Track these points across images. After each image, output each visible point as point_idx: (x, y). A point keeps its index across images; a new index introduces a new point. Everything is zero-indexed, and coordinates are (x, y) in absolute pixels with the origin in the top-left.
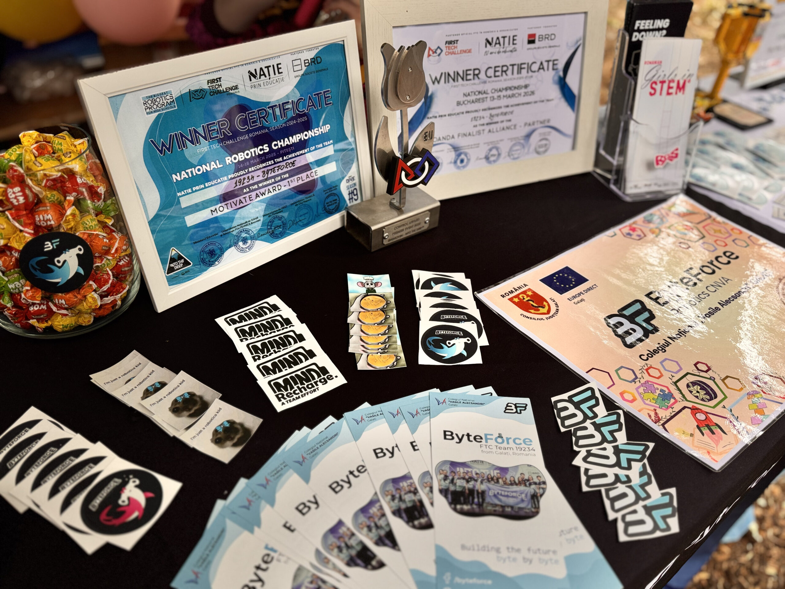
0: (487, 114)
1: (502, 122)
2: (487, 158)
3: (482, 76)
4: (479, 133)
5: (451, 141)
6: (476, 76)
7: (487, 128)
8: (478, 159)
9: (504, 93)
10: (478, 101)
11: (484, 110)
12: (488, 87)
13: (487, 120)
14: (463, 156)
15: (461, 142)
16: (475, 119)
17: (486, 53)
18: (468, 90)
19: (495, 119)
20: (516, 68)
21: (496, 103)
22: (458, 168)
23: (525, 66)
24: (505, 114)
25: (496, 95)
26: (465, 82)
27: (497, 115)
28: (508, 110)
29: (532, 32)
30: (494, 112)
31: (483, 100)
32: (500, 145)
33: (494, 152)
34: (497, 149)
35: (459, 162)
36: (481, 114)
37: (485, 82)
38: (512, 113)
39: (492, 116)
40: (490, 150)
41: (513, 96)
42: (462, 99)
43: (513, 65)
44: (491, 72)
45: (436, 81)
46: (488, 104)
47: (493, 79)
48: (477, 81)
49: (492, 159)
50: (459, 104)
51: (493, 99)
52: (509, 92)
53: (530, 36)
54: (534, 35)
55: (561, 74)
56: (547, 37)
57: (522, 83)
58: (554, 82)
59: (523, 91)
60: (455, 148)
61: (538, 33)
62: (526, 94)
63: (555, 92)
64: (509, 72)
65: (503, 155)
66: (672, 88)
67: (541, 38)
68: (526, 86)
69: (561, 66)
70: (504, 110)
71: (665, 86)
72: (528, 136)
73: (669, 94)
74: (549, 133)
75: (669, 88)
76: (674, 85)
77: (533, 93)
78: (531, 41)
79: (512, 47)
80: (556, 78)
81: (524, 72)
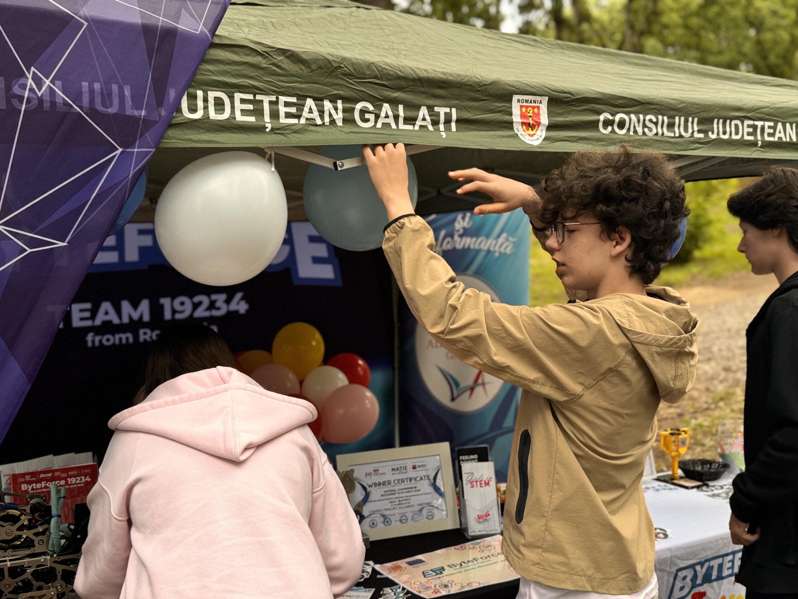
0: (397, 500)
1: (406, 503)
2: (401, 521)
3: (392, 483)
4: (394, 509)
5: (380, 512)
6: (389, 483)
7: (398, 507)
8: (396, 521)
9: (404, 491)
10: (391, 494)
11: (395, 498)
12: (396, 488)
13: (397, 503)
14: (387, 520)
15: (387, 513)
16: (391, 502)
17: (393, 474)
18: (386, 489)
19: (402, 502)
20: (408, 480)
21: (401, 495)
22: (386, 525)
23: (413, 479)
24: (407, 500)
25: (400, 491)
26: (384, 486)
27: (403, 500)
28: (408, 498)
29: (414, 464)
30: (401, 499)
31: (394, 494)
32: (407, 514)
33: (404, 518)
34: (405, 516)
35: (386, 523)
36: (394, 500)
37: (394, 486)
38: (410, 499)
39: (399, 501)
40: (402, 517)
41: (409, 492)
42: (383, 493)
43: (407, 479)
44: (396, 482)
45: (370, 486)
46: (397, 495)
47: (398, 484)
48: (390, 486)
49: (404, 521)
50: (382, 496)
51: (399, 493)
52: (407, 490)
53: (413, 466)
54: (415, 466)
55: (432, 481)
56: (422, 466)
57: (413, 486)
58: (430, 485)
59: (414, 489)
60: (383, 516)
61: (417, 464)
62: (416, 491)
63: (431, 490)
64: (405, 481)
65: (409, 520)
66: (482, 484)
67: (419, 466)
68: (415, 487)
69: (432, 477)
71: (478, 483)
72: (421, 510)
73: (481, 487)
74: (432, 509)
75: (481, 484)
76: (483, 482)
77: (419, 490)
78: (414, 467)
79: (405, 471)
80: (430, 483)
81: (413, 481)
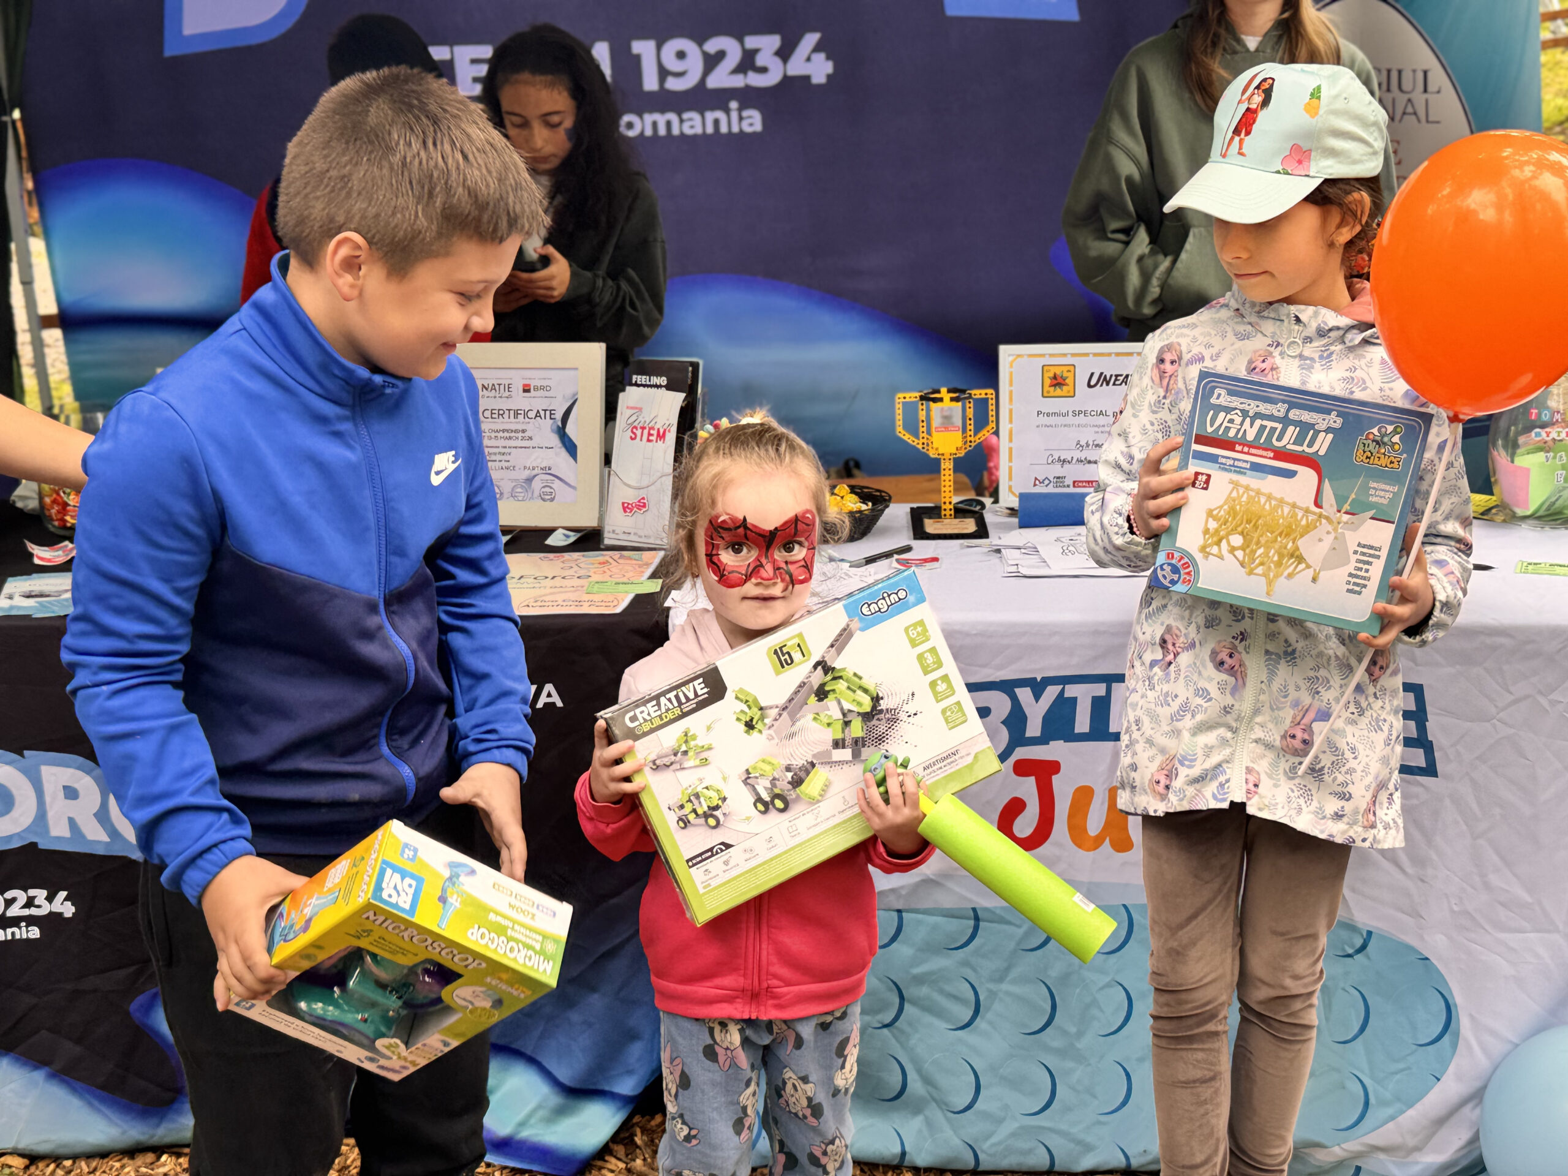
9: (501, 434)
23: (522, 412)
24: (503, 454)
27: (495, 454)
28: (506, 450)
29: (527, 382)
32: (501, 484)
41: (510, 438)
43: (509, 410)
47: (490, 420)
52: (506, 434)
53: (525, 385)
54: (528, 386)
55: (560, 424)
56: (542, 388)
57: (520, 427)
58: (552, 431)
59: (520, 435)
61: (533, 383)
62: (523, 438)
63: (555, 440)
64: (506, 415)
65: (506, 495)
66: (652, 435)
67: (536, 389)
68: (523, 431)
69: (559, 415)
70: (503, 450)
71: (646, 432)
72: (530, 480)
73: (649, 440)
74: (552, 482)
76: (654, 432)
77: (530, 438)
78: (527, 390)
80: (555, 427)
81: (521, 417)
